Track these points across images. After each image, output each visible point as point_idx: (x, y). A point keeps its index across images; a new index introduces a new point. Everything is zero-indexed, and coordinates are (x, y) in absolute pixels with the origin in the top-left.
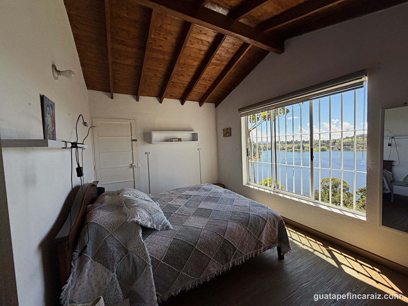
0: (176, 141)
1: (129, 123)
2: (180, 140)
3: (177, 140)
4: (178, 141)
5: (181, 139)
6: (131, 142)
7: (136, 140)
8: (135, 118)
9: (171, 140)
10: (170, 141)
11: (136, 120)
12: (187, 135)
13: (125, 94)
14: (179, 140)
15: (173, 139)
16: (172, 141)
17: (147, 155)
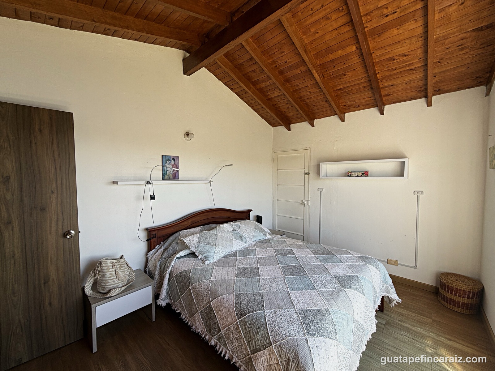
0: (358, 176)
1: (304, 154)
2: (365, 174)
3: (360, 174)
4: (361, 176)
5: (367, 172)
6: (304, 175)
7: (309, 174)
8: (309, 147)
9: (350, 174)
10: (348, 176)
11: (310, 150)
12: (391, 165)
13: (301, 122)
14: (363, 174)
15: (352, 173)
16: (350, 176)
17: (320, 192)
